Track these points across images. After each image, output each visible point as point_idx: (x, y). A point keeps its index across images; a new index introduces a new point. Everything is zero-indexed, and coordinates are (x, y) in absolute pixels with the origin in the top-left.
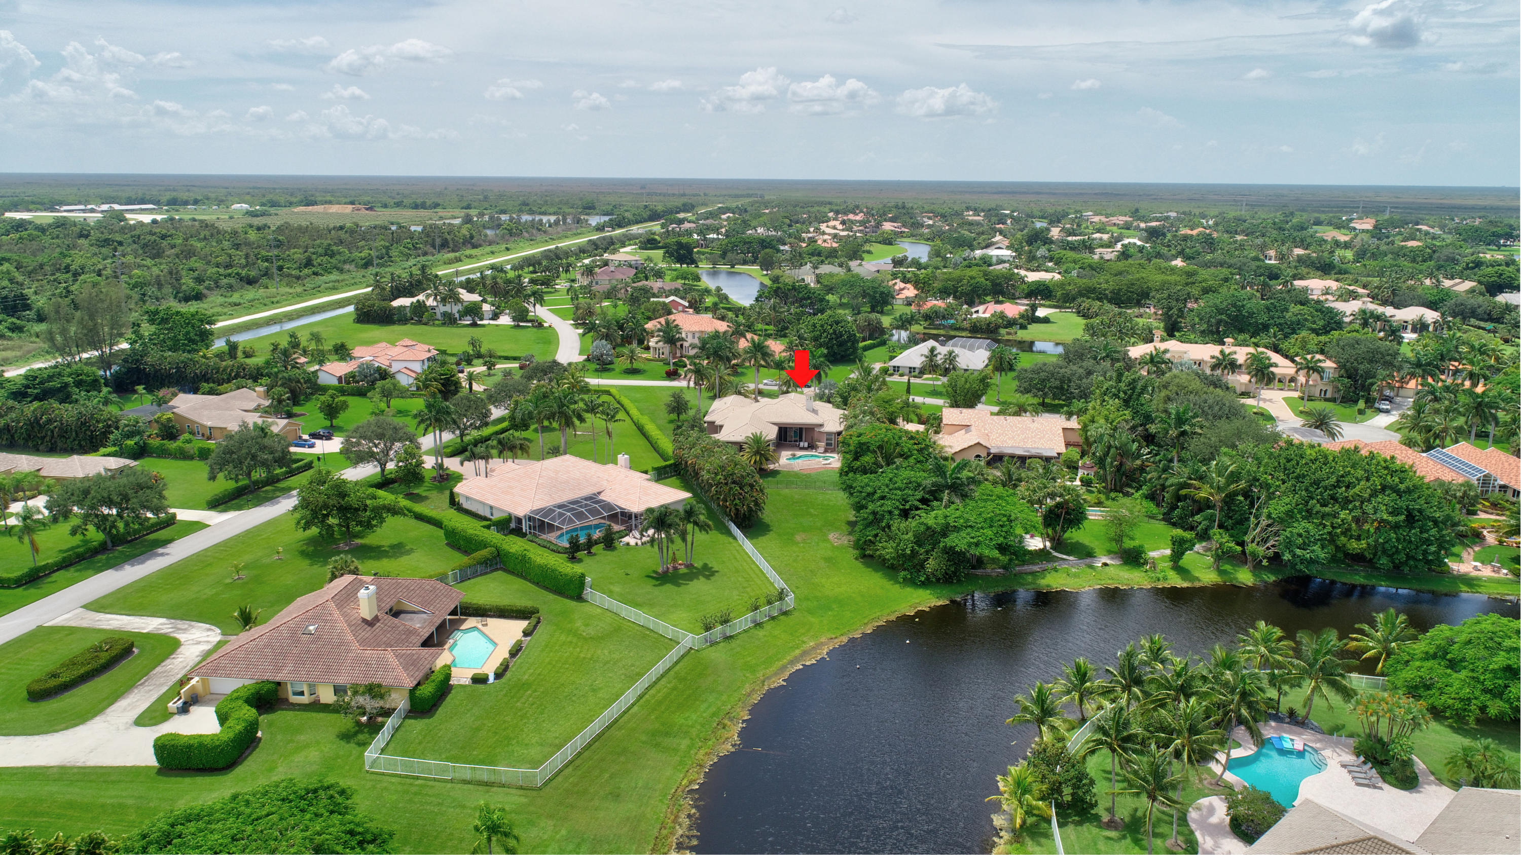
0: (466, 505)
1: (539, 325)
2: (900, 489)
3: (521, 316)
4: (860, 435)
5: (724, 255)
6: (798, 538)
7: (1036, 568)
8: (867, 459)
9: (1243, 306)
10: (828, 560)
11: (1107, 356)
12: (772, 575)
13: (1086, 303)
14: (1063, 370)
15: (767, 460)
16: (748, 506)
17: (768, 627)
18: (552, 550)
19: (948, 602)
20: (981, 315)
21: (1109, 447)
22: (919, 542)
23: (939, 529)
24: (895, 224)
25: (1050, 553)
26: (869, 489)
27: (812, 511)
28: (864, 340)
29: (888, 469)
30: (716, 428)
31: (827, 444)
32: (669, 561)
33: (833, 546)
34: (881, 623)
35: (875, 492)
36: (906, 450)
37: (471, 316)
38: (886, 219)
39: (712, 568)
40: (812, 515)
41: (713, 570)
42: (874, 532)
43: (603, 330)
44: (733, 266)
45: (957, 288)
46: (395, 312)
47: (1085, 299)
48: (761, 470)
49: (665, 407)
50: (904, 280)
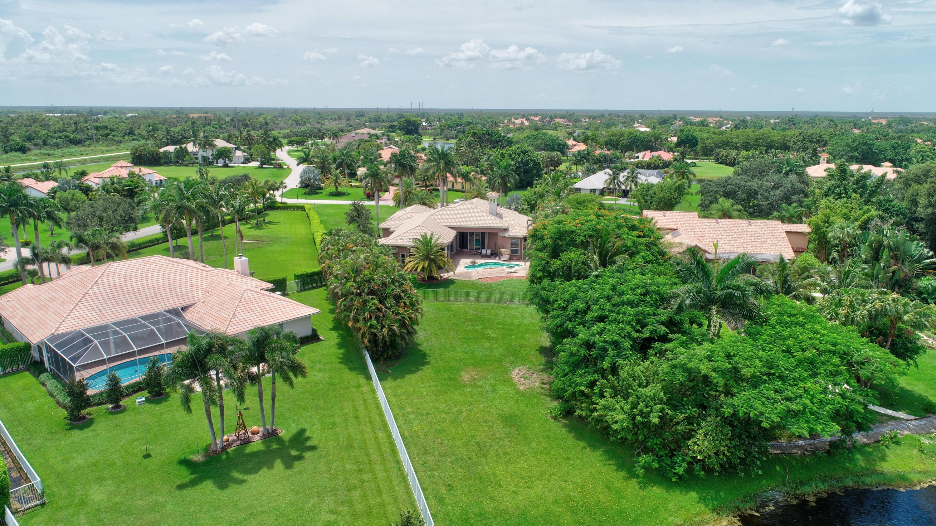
1: (280, 166)
2: (630, 304)
3: (266, 160)
5: (442, 131)
6: (465, 376)
8: (573, 256)
10: (509, 420)
15: (440, 268)
20: (641, 159)
23: (716, 380)
24: (563, 120)
27: (490, 332)
29: (607, 272)
30: (386, 233)
31: (513, 251)
33: (518, 392)
35: (589, 308)
36: (629, 244)
37: (223, 159)
38: (556, 117)
39: (309, 438)
40: (489, 339)
41: (309, 443)
42: (590, 378)
43: (316, 160)
44: (448, 140)
45: (619, 142)
46: (161, 155)
47: (721, 149)
48: (431, 278)
49: (345, 216)
50: (575, 140)
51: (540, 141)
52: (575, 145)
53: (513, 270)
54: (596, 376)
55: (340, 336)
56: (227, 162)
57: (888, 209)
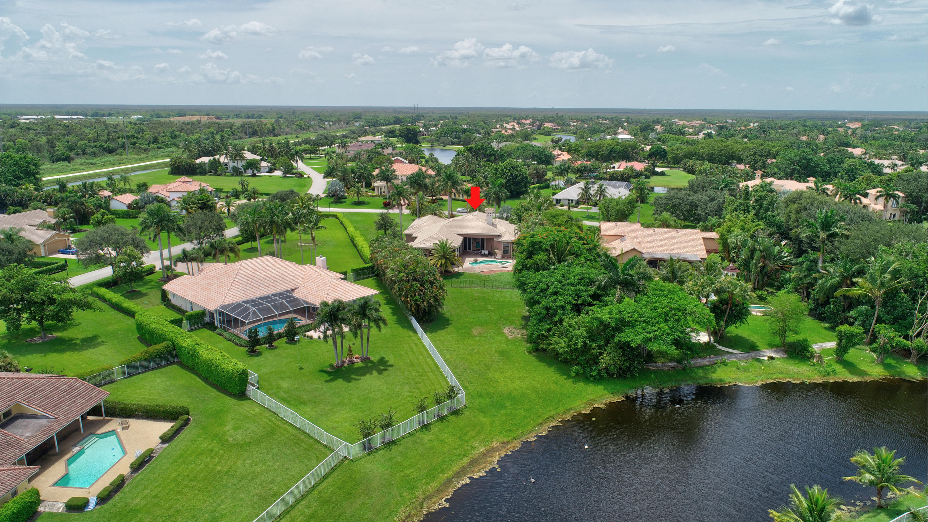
0: (174, 301)
1: (301, 175)
2: (572, 284)
3: (289, 170)
4: (532, 236)
5: (439, 138)
6: (475, 331)
7: (705, 362)
8: (540, 257)
9: (811, 159)
10: (502, 353)
11: (725, 187)
12: (445, 369)
13: (690, 163)
14: (692, 197)
15: (453, 264)
16: (428, 302)
17: (435, 429)
18: (236, 344)
19: (623, 399)
20: (616, 169)
21: (753, 251)
22: (592, 335)
23: (613, 324)
24: (552, 124)
25: (715, 347)
26: (543, 286)
27: (489, 307)
28: (533, 184)
29: (561, 266)
30: (411, 238)
31: (504, 252)
32: (345, 354)
33: (507, 340)
34: (557, 423)
35: (548, 288)
36: (576, 249)
37: (251, 169)
38: (546, 122)
39: (387, 361)
40: (488, 311)
41: (388, 364)
42: (548, 327)
43: (339, 174)
44: (444, 146)
45: (598, 152)
46: (197, 166)
47: (689, 160)
48: (447, 272)
49: (375, 224)
50: (560, 149)
51: (528, 153)
52: (560, 155)
53: (504, 266)
54: (551, 326)
55: (391, 308)
56: (255, 172)
57: (771, 222)
